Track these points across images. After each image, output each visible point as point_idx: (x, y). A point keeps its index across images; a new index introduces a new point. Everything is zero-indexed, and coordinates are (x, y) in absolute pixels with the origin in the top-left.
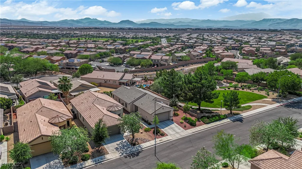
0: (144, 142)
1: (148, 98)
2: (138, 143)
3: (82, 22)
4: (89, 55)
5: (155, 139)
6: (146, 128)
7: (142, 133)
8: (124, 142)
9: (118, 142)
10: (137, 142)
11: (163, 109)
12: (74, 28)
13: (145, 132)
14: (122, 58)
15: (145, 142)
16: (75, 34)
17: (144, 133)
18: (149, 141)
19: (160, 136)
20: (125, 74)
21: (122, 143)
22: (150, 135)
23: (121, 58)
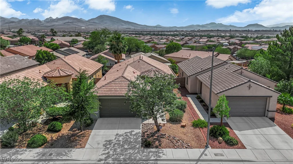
0: (174, 147)
1: (226, 69)
2: (160, 145)
3: (207, 27)
4: (195, 46)
5: (207, 147)
6: (199, 120)
7: (183, 127)
8: (133, 133)
9: (121, 132)
10: (160, 141)
11: (250, 87)
12: (196, 30)
13: (192, 128)
14: (232, 50)
15: (178, 147)
16: (195, 34)
17: (189, 129)
18: (189, 147)
19: (224, 144)
20: (219, 54)
21: (129, 134)
22: (198, 136)
23: (230, 49)
